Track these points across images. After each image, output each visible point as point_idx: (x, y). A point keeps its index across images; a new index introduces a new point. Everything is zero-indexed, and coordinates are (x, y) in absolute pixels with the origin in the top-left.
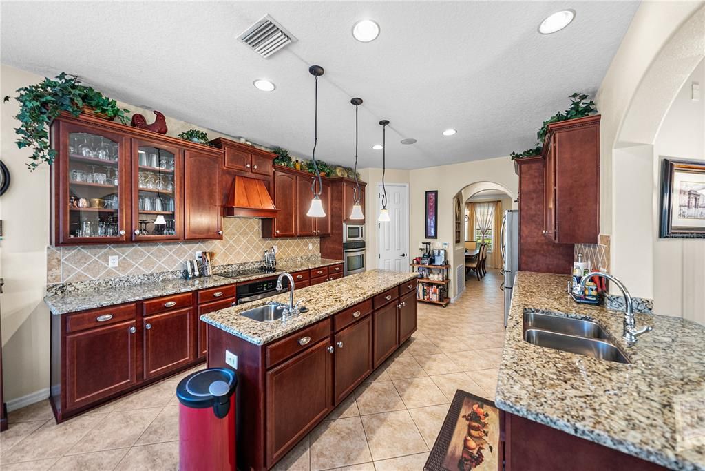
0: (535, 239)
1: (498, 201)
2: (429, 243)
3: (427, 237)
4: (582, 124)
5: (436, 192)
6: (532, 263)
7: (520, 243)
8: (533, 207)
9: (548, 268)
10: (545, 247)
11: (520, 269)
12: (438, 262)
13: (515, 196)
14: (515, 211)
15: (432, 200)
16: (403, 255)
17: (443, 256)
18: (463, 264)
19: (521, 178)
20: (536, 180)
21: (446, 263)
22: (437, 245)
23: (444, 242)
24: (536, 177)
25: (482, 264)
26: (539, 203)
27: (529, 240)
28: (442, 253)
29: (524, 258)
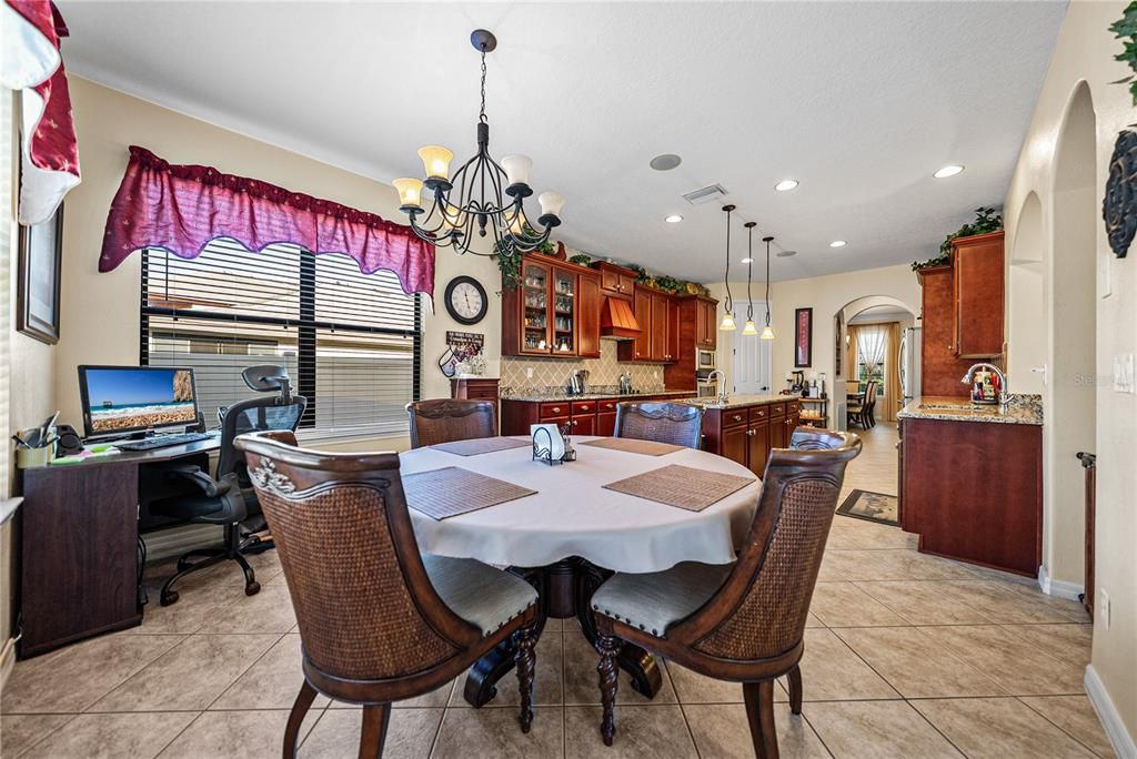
0: (943, 360)
1: (894, 323)
2: (801, 372)
3: (797, 365)
4: (985, 240)
5: (810, 310)
6: (938, 386)
7: (923, 365)
8: (940, 323)
9: (958, 392)
10: (954, 368)
11: (923, 394)
12: (814, 394)
13: (917, 312)
14: (918, 328)
15: (804, 319)
16: (765, 389)
17: (820, 387)
18: (844, 401)
19: (924, 290)
20: (944, 293)
21: (824, 396)
22: (811, 375)
23: (821, 371)
24: (943, 289)
25: (869, 409)
26: (947, 318)
27: (935, 361)
28: (819, 384)
29: (928, 381)
